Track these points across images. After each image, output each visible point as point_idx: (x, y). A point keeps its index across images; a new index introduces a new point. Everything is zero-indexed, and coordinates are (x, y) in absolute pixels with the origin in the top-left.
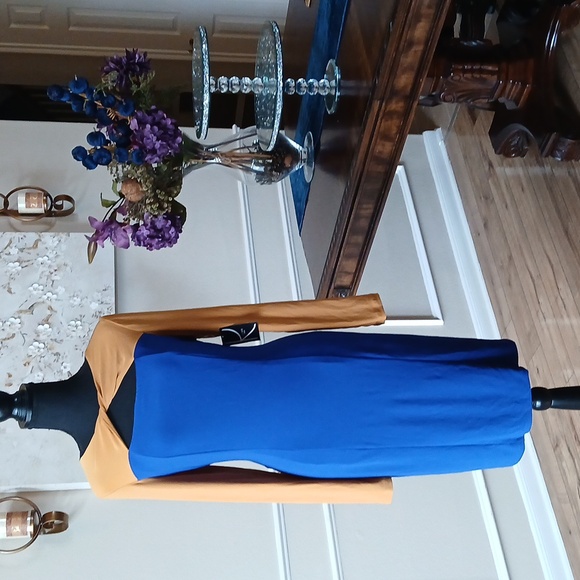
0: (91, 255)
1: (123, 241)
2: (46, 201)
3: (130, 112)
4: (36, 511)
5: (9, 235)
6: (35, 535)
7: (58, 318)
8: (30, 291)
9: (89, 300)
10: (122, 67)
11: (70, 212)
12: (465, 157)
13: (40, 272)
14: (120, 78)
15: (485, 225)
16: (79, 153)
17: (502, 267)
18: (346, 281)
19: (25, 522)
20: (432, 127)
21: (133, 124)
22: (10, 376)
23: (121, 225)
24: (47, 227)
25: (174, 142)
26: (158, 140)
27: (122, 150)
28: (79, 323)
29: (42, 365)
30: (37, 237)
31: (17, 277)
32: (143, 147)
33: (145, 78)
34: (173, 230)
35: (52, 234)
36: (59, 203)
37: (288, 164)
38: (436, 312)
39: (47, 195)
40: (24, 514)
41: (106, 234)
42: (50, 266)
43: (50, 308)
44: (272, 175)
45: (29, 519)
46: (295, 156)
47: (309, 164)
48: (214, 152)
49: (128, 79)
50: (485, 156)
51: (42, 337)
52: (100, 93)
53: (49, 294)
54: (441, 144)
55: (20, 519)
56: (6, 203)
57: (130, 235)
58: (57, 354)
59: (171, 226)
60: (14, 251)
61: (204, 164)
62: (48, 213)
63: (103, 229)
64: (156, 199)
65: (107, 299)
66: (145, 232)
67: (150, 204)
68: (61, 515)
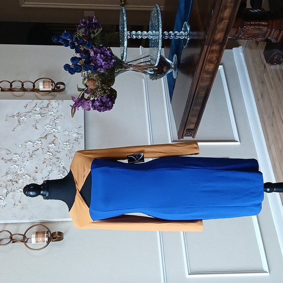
0: (73, 114)
1: (87, 107)
2: (52, 85)
3: (90, 47)
4: (48, 231)
5: (35, 101)
6: (48, 242)
7: (58, 141)
8: (46, 128)
9: (72, 132)
10: (86, 25)
11: (63, 90)
12: (253, 61)
13: (50, 119)
14: (86, 31)
15: (262, 96)
16: (67, 67)
17: (269, 117)
18: (192, 127)
19: (44, 236)
20: (237, 46)
21: (92, 54)
22: (37, 168)
23: (87, 100)
24: (53, 97)
25: (110, 62)
26: (103, 61)
27: (87, 65)
28: (68, 143)
29: (51, 163)
30: (49, 102)
31: (39, 121)
32: (96, 64)
33: (97, 31)
34: (110, 103)
35: (55, 101)
36: (58, 86)
37: (165, 70)
38: (237, 138)
39: (53, 82)
40: (44, 233)
41: (80, 104)
42: (54, 116)
43: (55, 136)
44: (157, 76)
45: (46, 235)
46: (168, 66)
47: (175, 70)
48: (130, 65)
49: (89, 31)
50: (262, 62)
51: (51, 150)
52: (76, 38)
53: (54, 130)
54: (241, 54)
55: (41, 235)
56: (34, 86)
57: (91, 105)
58: (58, 158)
59: (109, 101)
60: (38, 109)
61: (126, 71)
62: (53, 90)
63: (78, 102)
64: (103, 89)
65: (80, 132)
66: (97, 104)
67: (100, 91)
68: (60, 233)
